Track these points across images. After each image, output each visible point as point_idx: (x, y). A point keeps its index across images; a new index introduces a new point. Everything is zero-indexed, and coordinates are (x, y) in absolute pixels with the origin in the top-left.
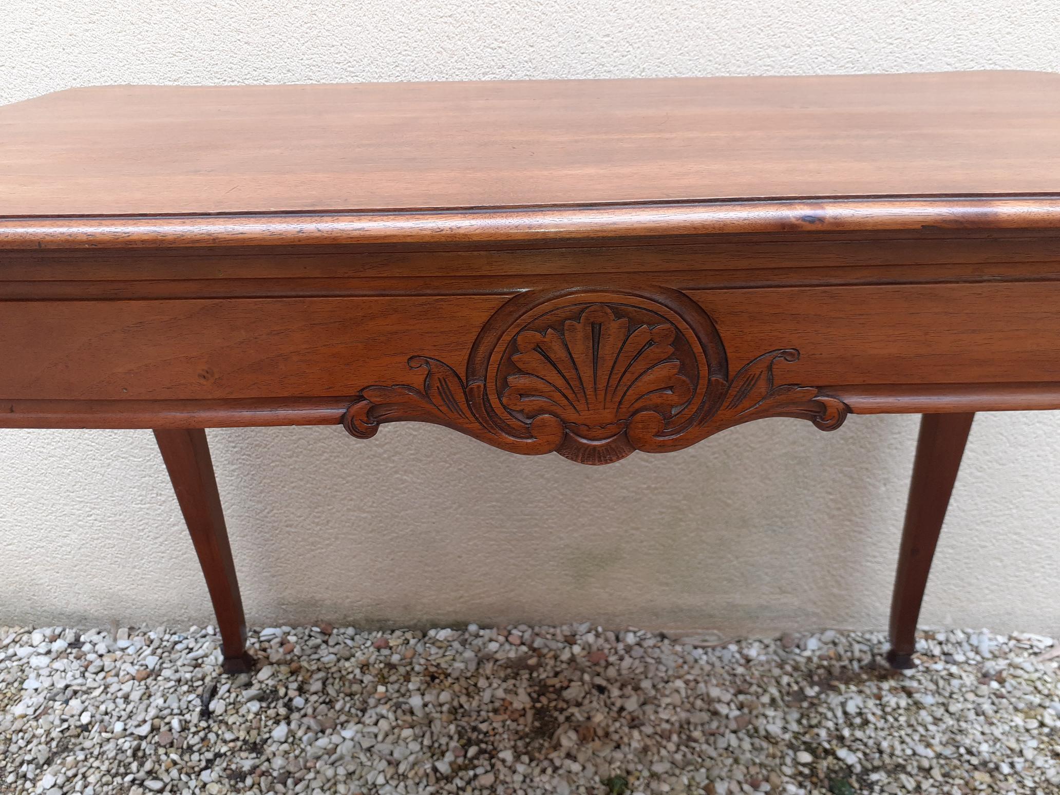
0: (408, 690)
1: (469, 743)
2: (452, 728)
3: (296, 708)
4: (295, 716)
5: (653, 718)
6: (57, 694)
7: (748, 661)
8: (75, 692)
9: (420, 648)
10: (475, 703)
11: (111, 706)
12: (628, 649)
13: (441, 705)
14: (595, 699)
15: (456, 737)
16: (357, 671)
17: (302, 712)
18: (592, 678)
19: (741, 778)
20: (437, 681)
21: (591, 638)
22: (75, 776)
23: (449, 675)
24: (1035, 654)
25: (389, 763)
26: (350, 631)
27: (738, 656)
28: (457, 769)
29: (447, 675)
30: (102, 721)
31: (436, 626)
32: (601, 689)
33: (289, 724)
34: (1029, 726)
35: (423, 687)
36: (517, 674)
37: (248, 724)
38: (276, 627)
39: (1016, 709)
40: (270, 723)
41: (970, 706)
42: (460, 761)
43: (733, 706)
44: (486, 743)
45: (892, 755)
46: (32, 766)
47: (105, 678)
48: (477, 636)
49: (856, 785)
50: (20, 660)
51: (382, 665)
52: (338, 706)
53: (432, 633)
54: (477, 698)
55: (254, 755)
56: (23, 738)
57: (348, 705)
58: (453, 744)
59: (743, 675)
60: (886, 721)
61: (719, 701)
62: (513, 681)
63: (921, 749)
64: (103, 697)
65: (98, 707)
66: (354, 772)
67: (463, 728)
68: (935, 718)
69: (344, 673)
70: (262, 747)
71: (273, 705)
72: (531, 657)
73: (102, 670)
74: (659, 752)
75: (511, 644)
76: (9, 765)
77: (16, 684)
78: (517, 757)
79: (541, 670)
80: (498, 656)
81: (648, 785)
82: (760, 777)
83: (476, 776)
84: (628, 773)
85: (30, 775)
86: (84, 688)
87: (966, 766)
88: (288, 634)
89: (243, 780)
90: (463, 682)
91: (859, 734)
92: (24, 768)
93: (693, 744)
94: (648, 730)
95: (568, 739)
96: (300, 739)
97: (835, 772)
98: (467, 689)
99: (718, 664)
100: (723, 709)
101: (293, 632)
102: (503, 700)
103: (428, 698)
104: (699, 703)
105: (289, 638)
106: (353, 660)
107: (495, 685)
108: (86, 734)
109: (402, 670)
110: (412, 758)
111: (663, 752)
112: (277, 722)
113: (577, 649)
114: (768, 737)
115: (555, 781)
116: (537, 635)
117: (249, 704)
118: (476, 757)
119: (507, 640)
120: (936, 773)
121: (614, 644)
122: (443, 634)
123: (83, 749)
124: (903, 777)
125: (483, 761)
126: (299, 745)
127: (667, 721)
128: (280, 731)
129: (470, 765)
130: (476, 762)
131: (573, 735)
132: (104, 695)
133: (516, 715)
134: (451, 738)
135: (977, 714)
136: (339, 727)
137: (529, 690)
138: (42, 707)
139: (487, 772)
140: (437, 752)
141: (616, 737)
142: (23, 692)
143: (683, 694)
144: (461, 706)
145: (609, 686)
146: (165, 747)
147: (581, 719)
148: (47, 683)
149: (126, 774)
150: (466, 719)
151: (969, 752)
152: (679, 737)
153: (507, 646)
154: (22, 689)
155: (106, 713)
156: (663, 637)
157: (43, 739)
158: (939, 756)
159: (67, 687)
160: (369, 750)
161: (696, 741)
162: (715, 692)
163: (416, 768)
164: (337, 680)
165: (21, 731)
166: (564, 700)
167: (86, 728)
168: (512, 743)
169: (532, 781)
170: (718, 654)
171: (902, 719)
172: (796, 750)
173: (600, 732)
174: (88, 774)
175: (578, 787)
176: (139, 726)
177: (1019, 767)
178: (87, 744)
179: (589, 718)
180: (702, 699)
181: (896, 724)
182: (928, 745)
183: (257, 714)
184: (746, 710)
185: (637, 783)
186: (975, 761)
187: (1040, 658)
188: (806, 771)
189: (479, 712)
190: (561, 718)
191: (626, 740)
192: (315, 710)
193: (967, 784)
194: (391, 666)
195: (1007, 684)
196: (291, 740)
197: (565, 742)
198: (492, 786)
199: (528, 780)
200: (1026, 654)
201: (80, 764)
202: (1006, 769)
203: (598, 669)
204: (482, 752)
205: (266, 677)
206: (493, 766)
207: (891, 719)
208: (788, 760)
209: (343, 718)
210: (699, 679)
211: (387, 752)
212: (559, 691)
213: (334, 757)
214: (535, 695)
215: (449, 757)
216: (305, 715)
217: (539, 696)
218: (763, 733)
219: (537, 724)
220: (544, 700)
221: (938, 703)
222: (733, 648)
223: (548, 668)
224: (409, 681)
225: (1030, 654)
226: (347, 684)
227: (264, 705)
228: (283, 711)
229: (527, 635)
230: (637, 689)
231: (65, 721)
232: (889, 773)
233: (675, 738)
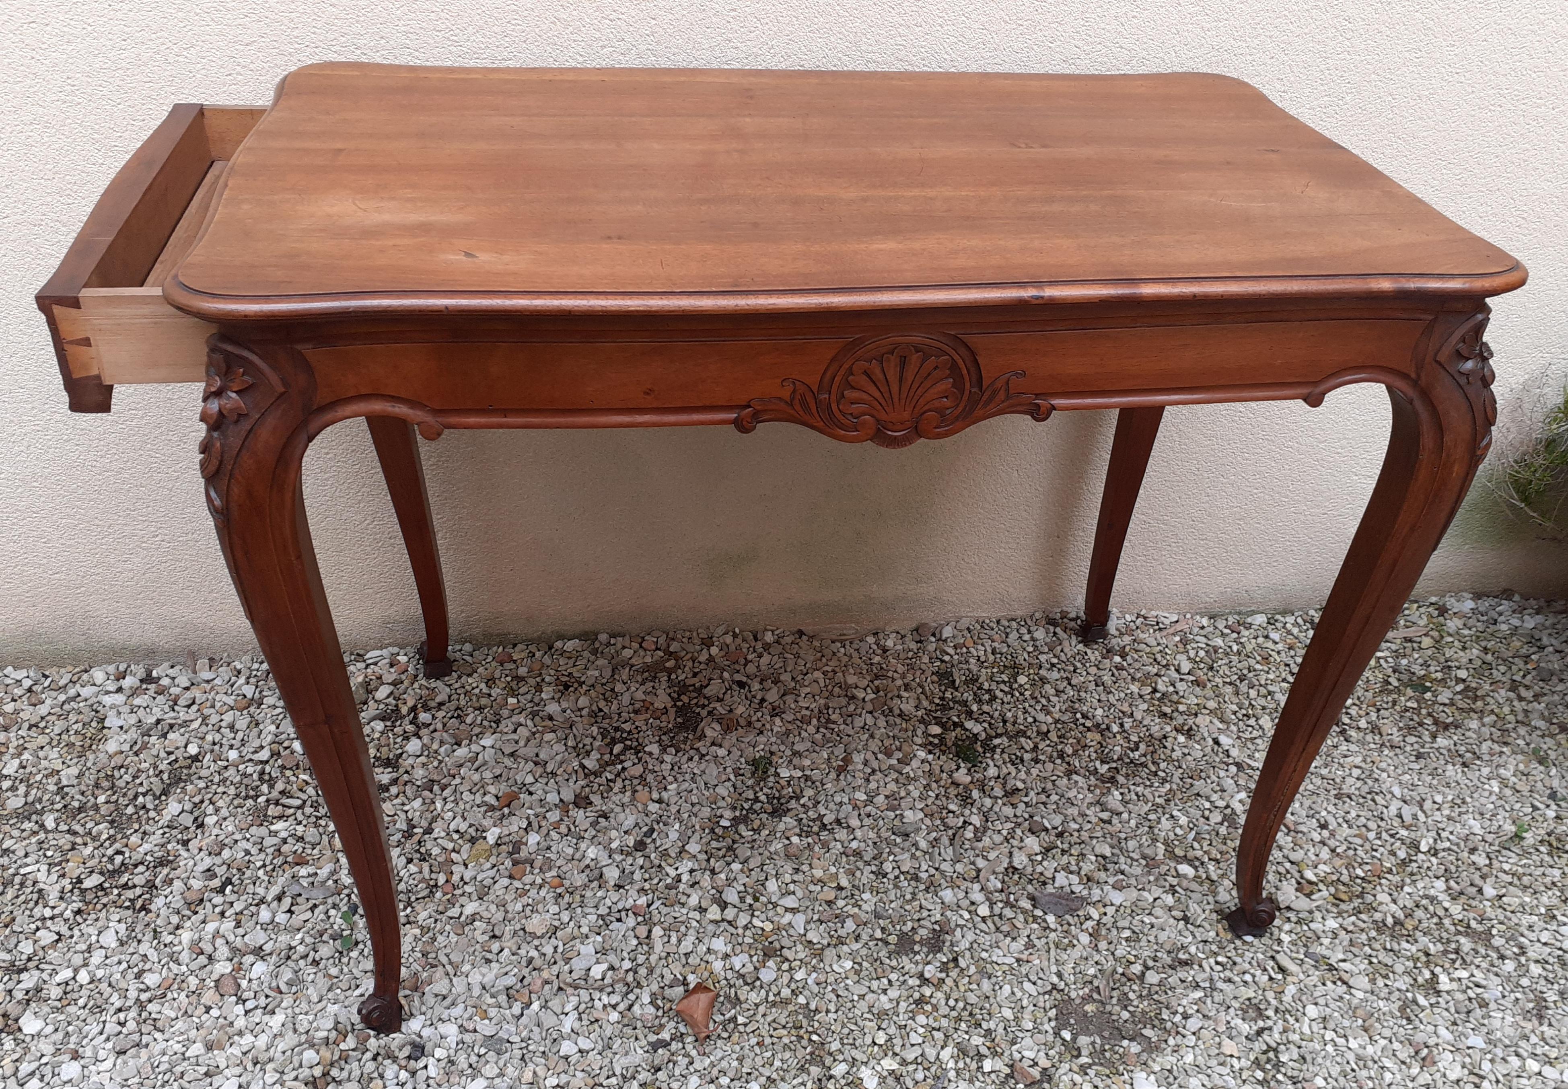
0: (542, 699)
1: (614, 742)
2: (595, 729)
3: (423, 724)
4: (424, 732)
5: (793, 706)
6: (151, 729)
7: (885, 651)
8: (171, 726)
9: (547, 660)
10: (614, 707)
11: (218, 737)
12: (767, 647)
13: (580, 710)
14: (736, 694)
15: (600, 737)
16: (483, 686)
17: (432, 728)
18: (731, 676)
19: (876, 750)
20: (571, 689)
21: (729, 639)
22: (202, 802)
23: (584, 682)
24: (1160, 629)
25: (536, 764)
26: (468, 647)
27: (875, 647)
28: (604, 765)
29: (581, 684)
30: (212, 751)
31: (562, 637)
32: (742, 685)
33: (420, 738)
34: (1142, 693)
35: (557, 696)
36: (655, 677)
37: (376, 742)
38: (381, 648)
39: (1133, 679)
40: (399, 740)
41: (1091, 679)
42: (607, 757)
43: (869, 690)
44: (631, 740)
45: (1014, 723)
46: (149, 798)
47: (199, 710)
48: (609, 644)
49: (980, 750)
50: (86, 700)
51: (509, 679)
52: (469, 720)
53: (559, 644)
54: (615, 702)
55: (390, 770)
56: (126, 773)
57: (479, 718)
58: (597, 744)
59: (879, 663)
60: (1013, 696)
61: (857, 687)
62: (652, 684)
63: (1041, 717)
64: (204, 729)
65: (203, 738)
66: (501, 775)
67: (605, 729)
68: (1057, 691)
69: (468, 688)
70: (397, 761)
71: (398, 723)
72: (668, 660)
73: (193, 703)
74: (800, 734)
75: (645, 650)
76: (121, 799)
77: (94, 724)
78: (664, 750)
79: (680, 671)
80: (633, 661)
81: (790, 761)
82: (893, 747)
83: (624, 769)
84: (772, 753)
85: (150, 806)
86: (180, 722)
87: (1081, 728)
88: (398, 654)
89: (388, 790)
90: (598, 687)
91: (986, 708)
92: (141, 799)
93: (832, 726)
94: (789, 717)
95: (712, 731)
96: (436, 752)
97: (963, 741)
98: (604, 695)
99: (855, 654)
100: (860, 694)
101: (402, 652)
102: (643, 701)
103: (565, 705)
104: (837, 689)
105: (399, 658)
106: (475, 675)
107: (633, 689)
108: (199, 764)
109: (532, 682)
110: (558, 758)
111: (804, 734)
112: (407, 739)
113: (714, 650)
114: (901, 715)
115: (703, 766)
116: (673, 639)
117: (372, 724)
118: (623, 752)
119: (641, 647)
120: (1053, 736)
121: (753, 644)
122: (570, 645)
123: (200, 778)
124: (1022, 740)
125: (630, 756)
126: (436, 758)
127: (807, 708)
128: (414, 746)
129: (618, 759)
130: (622, 757)
131: (717, 727)
132: (204, 727)
133: (659, 713)
134: (595, 739)
135: (1097, 685)
136: (474, 738)
137: (668, 691)
138: (139, 742)
139: (634, 764)
140: (581, 752)
141: (758, 725)
142: (105, 731)
143: (822, 684)
144: (601, 710)
145: (749, 681)
146: (291, 769)
147: (724, 712)
148: (133, 719)
149: (258, 797)
150: (607, 721)
151: (1084, 716)
152: (818, 720)
153: (642, 653)
154: (104, 728)
155: (214, 744)
156: (801, 633)
157: (151, 772)
158: (1057, 721)
159: (158, 722)
160: (512, 754)
161: (834, 723)
162: (852, 680)
163: (564, 766)
164: (462, 696)
165: (122, 767)
166: (705, 698)
167: (195, 759)
168: (657, 738)
169: (680, 768)
170: (855, 646)
171: (1027, 693)
172: (927, 724)
173: (743, 722)
174: (214, 799)
175: (725, 769)
176: (256, 752)
177: (1127, 726)
178: (204, 773)
179: (731, 711)
180: (840, 687)
181: (1021, 698)
182: (1048, 713)
183: (382, 733)
184: (881, 693)
185: (780, 761)
186: (1089, 724)
187: (1164, 633)
188: (936, 741)
189: (619, 714)
190: (704, 713)
191: (768, 726)
192: (444, 725)
193: (1079, 742)
194: (520, 679)
195: (1128, 658)
196: (426, 753)
197: (709, 732)
198: (641, 776)
199: (676, 768)
200: (1151, 631)
201: (203, 791)
202: (1115, 728)
203: (737, 667)
204: (627, 748)
205: (385, 695)
206: (640, 760)
207: (1017, 694)
208: (919, 732)
209: (477, 730)
210: (837, 669)
211: (532, 754)
212: (699, 690)
213: (477, 764)
214: (675, 695)
215: (595, 755)
216: (435, 730)
217: (679, 695)
218: (897, 712)
219: (679, 720)
220: (685, 699)
221: (1062, 678)
222: (871, 640)
223: (687, 669)
224: (541, 692)
225: (1155, 631)
226: (474, 698)
227: (389, 723)
228: (410, 728)
229: (662, 640)
230: (776, 682)
231: (169, 753)
232: (1010, 738)
233: (814, 721)
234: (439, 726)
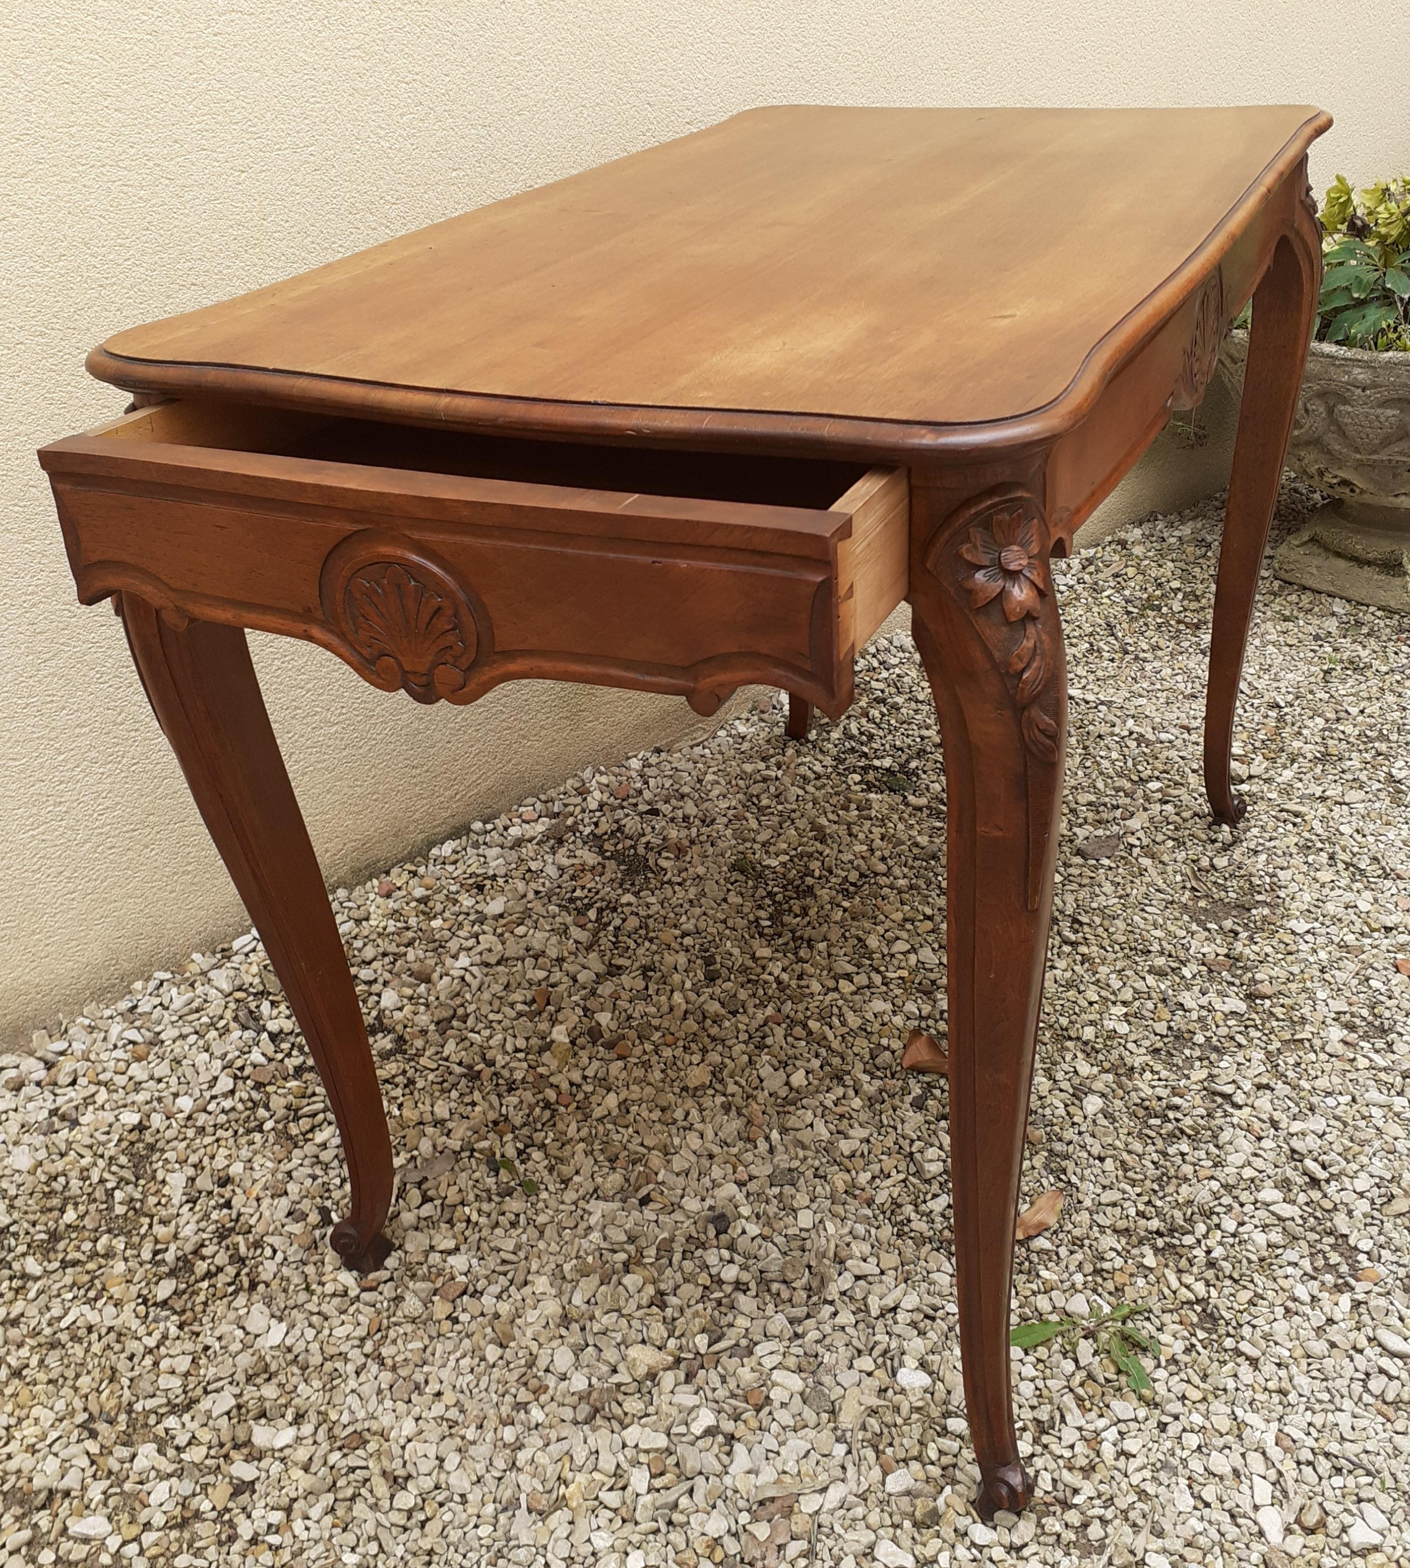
2: (553, 908)
5: (716, 811)
9: (434, 872)
12: (642, 773)
14: (653, 823)
15: (565, 913)
16: (392, 922)
17: (381, 980)
18: (635, 810)
20: (490, 886)
21: (601, 779)
27: (731, 738)
28: (595, 933)
29: (494, 877)
30: (155, 1110)
31: (432, 844)
32: (652, 813)
36: (562, 841)
38: (245, 933)
42: (589, 927)
46: (129, 1188)
48: (487, 831)
51: (412, 905)
53: (434, 853)
55: (381, 1035)
62: (565, 849)
70: (382, 1023)
73: (75, 1077)
75: (530, 821)
78: (639, 896)
80: (528, 836)
86: (79, 1103)
91: (874, 746)
95: (667, 860)
102: (572, 866)
104: (741, 782)
106: (373, 916)
107: (550, 861)
109: (439, 897)
113: (597, 795)
116: (547, 802)
119: (521, 821)
121: (628, 775)
122: (447, 849)
123: (169, 1142)
125: (610, 916)
129: (602, 925)
130: (604, 920)
131: (669, 855)
133: (598, 870)
134: (561, 916)
137: (587, 848)
139: (624, 920)
140: (562, 931)
143: (723, 782)
144: (539, 891)
145: (657, 807)
147: (659, 842)
150: (556, 897)
153: (529, 825)
155: (149, 1102)
156: (659, 750)
163: (564, 947)
165: (57, 1177)
166: (627, 839)
167: (141, 1127)
168: (620, 889)
170: (714, 744)
173: (686, 843)
176: (212, 1086)
189: (561, 887)
190: (640, 852)
194: (424, 900)
197: (664, 865)
203: (632, 800)
204: (601, 910)
206: (623, 914)
212: (615, 835)
214: (597, 848)
215: (575, 930)
217: (600, 847)
219: (623, 867)
220: (609, 848)
223: (584, 823)
224: (459, 902)
229: (538, 807)
230: (681, 798)
234: (387, 976)
